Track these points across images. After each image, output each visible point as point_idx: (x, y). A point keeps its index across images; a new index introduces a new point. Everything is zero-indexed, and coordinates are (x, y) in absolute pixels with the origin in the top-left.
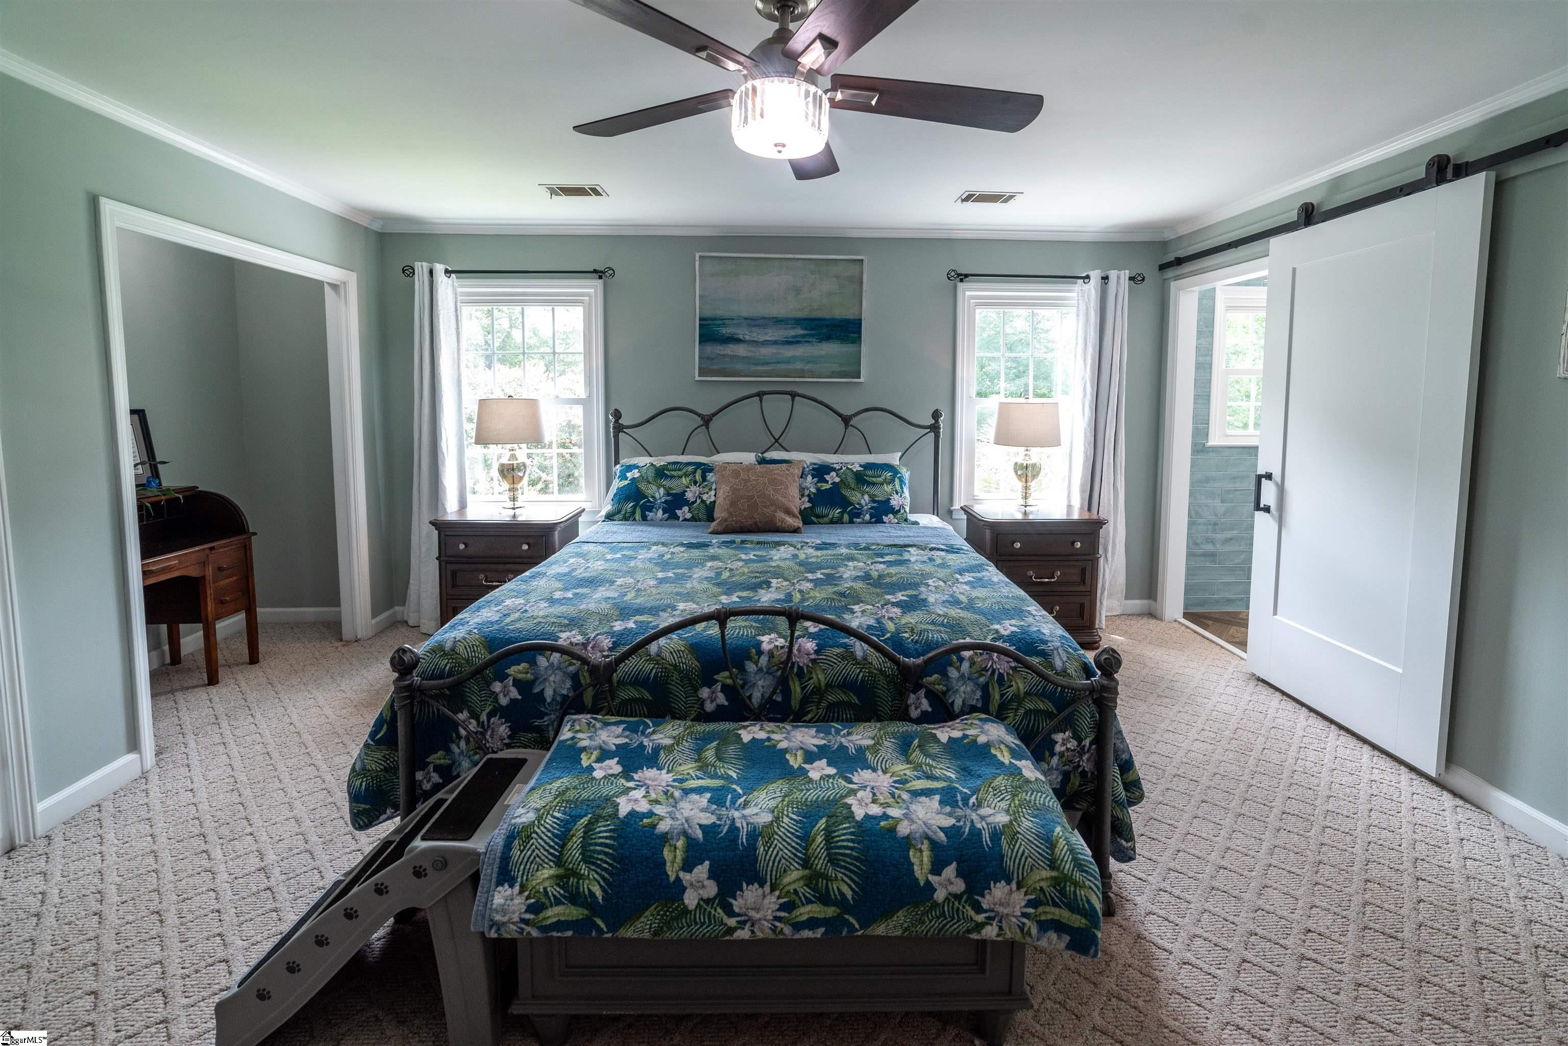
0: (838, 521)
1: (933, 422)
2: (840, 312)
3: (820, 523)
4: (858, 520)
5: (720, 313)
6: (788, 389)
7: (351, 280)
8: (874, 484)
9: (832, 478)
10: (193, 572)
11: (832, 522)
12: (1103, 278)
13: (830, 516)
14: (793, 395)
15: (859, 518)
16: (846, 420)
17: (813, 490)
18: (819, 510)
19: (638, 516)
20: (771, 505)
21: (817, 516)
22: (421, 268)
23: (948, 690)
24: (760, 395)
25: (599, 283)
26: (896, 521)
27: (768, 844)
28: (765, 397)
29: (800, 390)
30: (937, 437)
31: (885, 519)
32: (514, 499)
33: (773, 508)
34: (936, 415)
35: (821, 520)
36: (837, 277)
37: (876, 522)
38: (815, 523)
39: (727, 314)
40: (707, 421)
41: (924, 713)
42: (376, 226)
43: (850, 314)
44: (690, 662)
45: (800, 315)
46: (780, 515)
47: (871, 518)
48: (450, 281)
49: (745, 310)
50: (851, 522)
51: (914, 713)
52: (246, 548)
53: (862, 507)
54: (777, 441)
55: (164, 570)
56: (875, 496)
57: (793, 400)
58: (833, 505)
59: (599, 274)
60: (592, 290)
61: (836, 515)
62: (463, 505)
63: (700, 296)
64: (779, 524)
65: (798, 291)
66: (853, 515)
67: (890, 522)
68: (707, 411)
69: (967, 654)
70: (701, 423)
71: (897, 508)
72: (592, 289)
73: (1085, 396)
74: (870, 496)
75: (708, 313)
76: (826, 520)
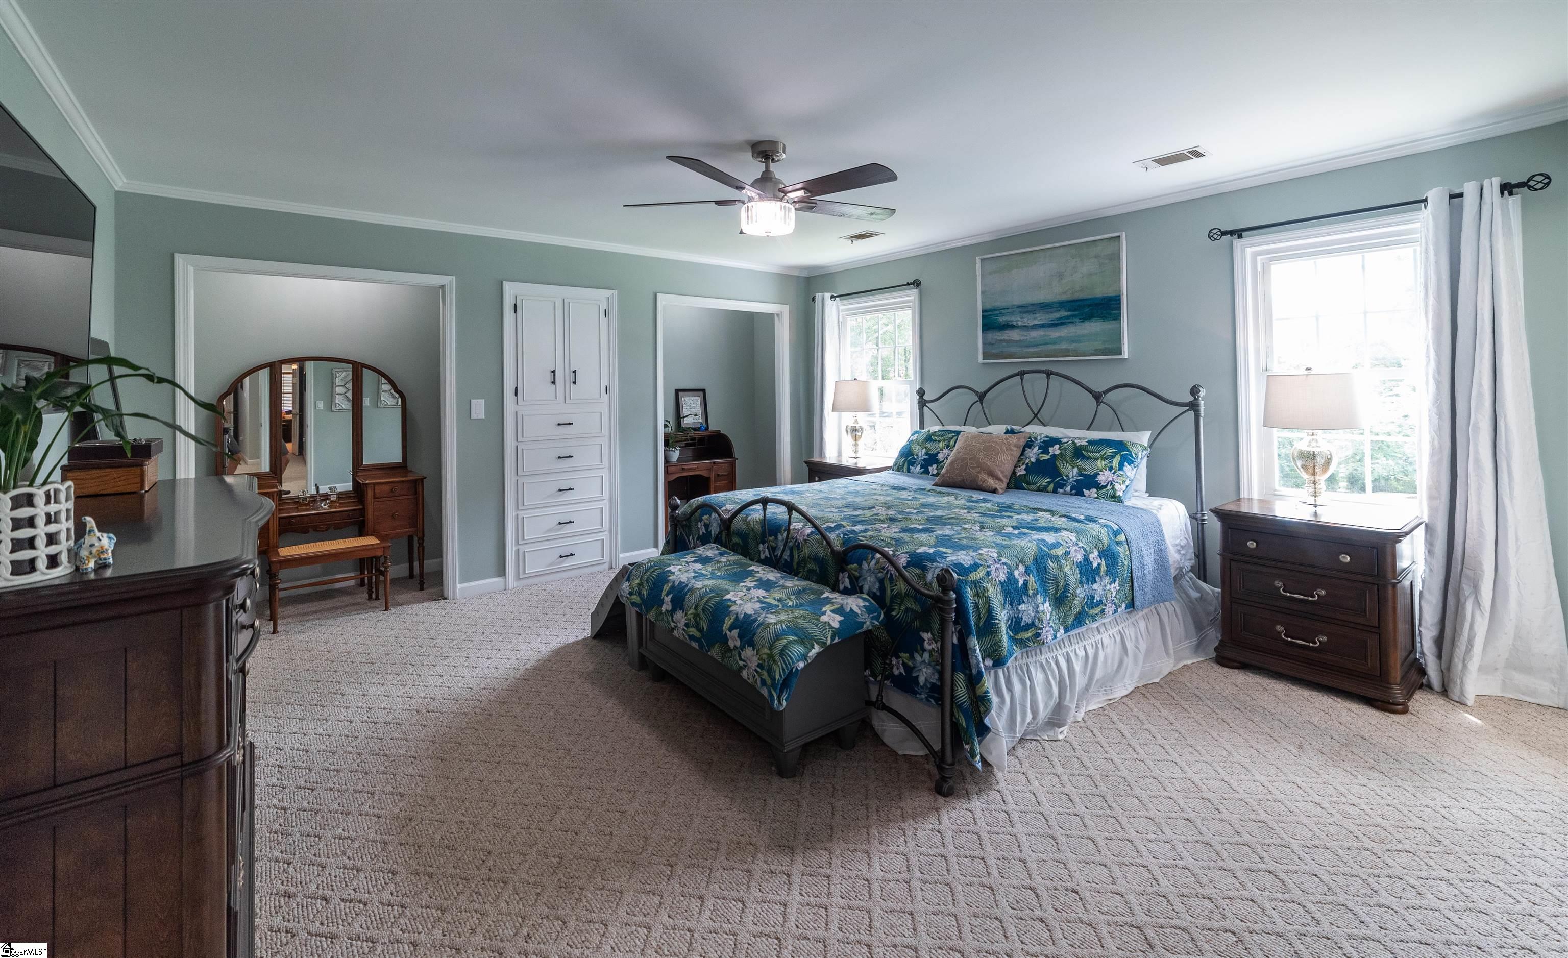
0: (1043, 490)
1: (1192, 399)
2: (1100, 292)
3: (1029, 490)
4: (1061, 491)
5: (998, 304)
6: (1044, 368)
7: (785, 310)
8: (1088, 458)
9: (1055, 450)
10: (705, 474)
11: (1039, 490)
12: (1452, 197)
13: (1038, 485)
14: (1049, 374)
15: (1061, 488)
16: (1098, 397)
17: (1033, 460)
18: (1030, 478)
19: (905, 470)
20: (978, 467)
21: (1028, 483)
22: (818, 296)
23: (860, 577)
24: (1022, 374)
25: (915, 291)
26: (1096, 495)
27: (691, 595)
28: (1026, 376)
29: (1054, 369)
30: (1197, 417)
31: (1086, 492)
32: (856, 452)
33: (978, 470)
34: (1194, 391)
35: (1031, 487)
36: (1096, 257)
37: (1076, 494)
38: (1025, 489)
39: (1004, 305)
40: (982, 396)
41: (846, 588)
42: (805, 274)
43: (1110, 293)
44: (758, 529)
45: (1064, 298)
46: (983, 476)
47: (1071, 490)
48: (835, 302)
49: (1017, 300)
50: (1055, 491)
51: (841, 587)
52: (733, 465)
53: (1069, 478)
54: (1036, 416)
55: (691, 470)
56: (1085, 469)
57: (1048, 378)
58: (1044, 475)
59: (917, 284)
60: (913, 298)
61: (1044, 484)
62: (840, 454)
63: (982, 293)
64: (980, 483)
65: (1061, 276)
66: (1058, 486)
67: (1089, 496)
68: (981, 389)
69: (878, 556)
70: (977, 399)
71: (1103, 484)
72: (911, 296)
73: (1428, 363)
74: (1079, 469)
75: (988, 307)
76: (1034, 487)
